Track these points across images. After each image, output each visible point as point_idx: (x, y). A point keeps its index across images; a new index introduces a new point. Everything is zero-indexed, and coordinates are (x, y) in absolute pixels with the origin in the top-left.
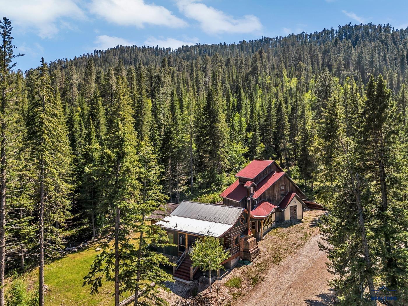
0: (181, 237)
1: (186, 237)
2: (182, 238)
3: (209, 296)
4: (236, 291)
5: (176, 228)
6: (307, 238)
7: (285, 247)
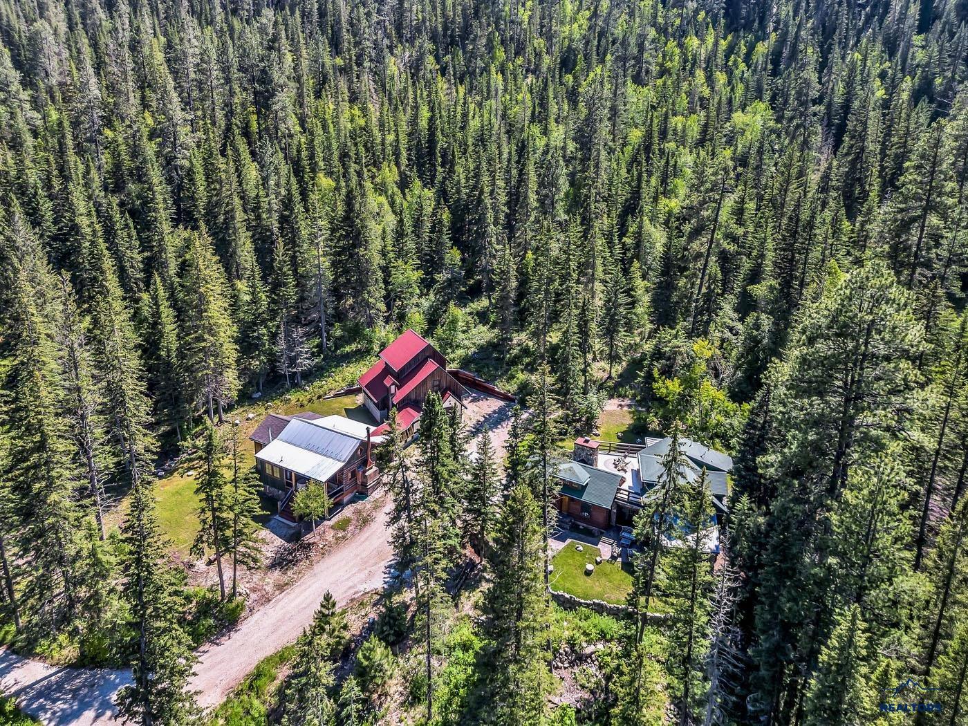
0: (288, 472)
1: (294, 476)
3: (311, 541)
4: (340, 534)
5: (281, 464)
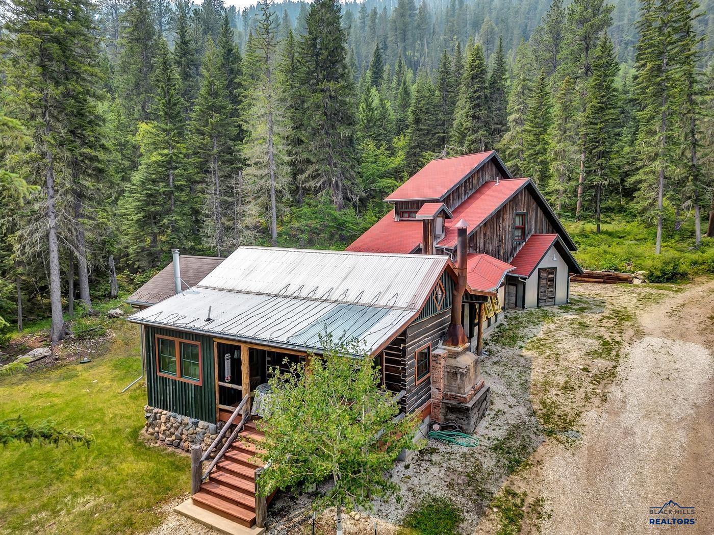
0: (227, 356)
1: (245, 357)
2: (232, 359)
5: (209, 327)
6: (614, 353)
7: (561, 380)
